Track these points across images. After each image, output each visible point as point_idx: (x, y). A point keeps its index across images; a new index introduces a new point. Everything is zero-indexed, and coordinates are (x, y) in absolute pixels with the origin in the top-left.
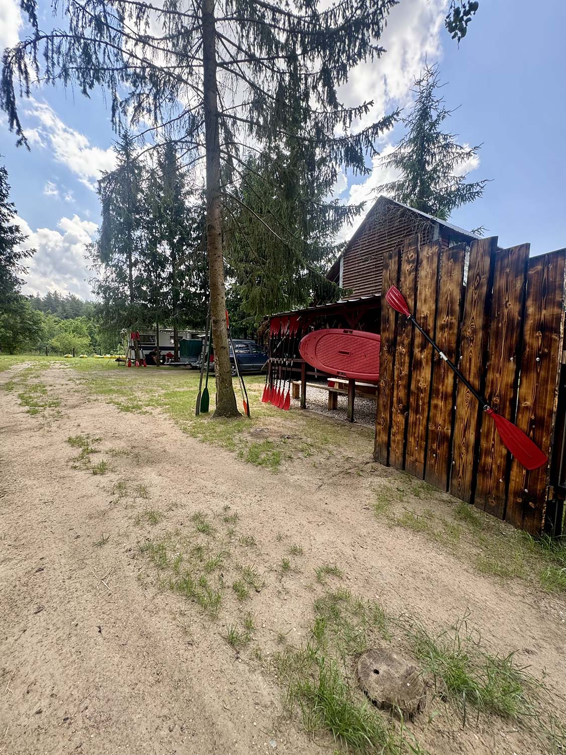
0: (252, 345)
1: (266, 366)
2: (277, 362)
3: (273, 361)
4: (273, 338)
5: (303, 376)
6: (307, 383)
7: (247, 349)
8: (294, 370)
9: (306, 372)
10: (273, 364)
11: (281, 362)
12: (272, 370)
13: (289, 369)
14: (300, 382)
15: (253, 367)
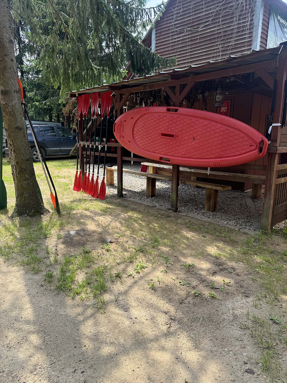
0: (58, 128)
1: (74, 150)
2: (88, 146)
3: (84, 146)
4: (81, 119)
5: (119, 161)
6: (124, 169)
7: (53, 132)
8: (108, 155)
9: (121, 158)
10: (84, 149)
11: (93, 146)
12: (82, 155)
13: (103, 154)
14: (115, 168)
15: (61, 151)
